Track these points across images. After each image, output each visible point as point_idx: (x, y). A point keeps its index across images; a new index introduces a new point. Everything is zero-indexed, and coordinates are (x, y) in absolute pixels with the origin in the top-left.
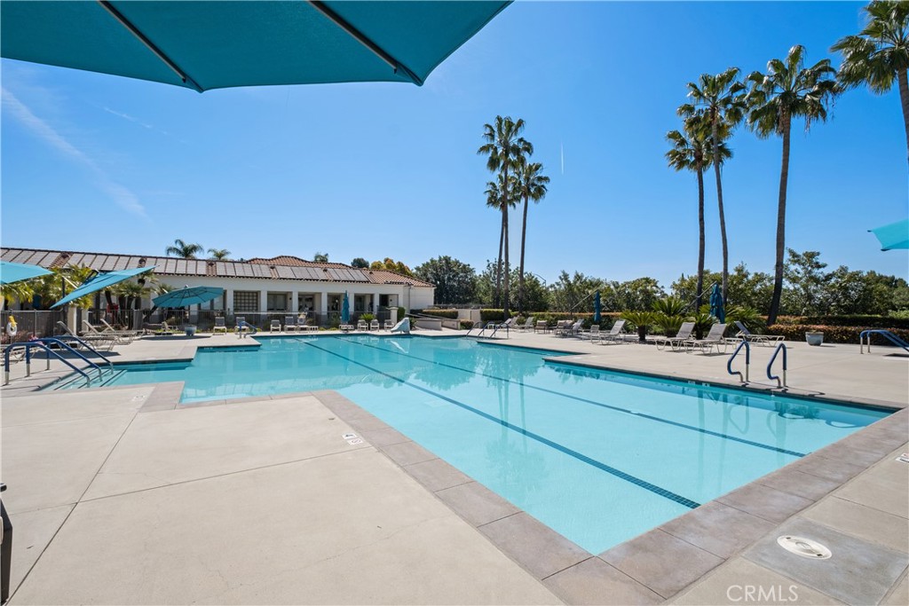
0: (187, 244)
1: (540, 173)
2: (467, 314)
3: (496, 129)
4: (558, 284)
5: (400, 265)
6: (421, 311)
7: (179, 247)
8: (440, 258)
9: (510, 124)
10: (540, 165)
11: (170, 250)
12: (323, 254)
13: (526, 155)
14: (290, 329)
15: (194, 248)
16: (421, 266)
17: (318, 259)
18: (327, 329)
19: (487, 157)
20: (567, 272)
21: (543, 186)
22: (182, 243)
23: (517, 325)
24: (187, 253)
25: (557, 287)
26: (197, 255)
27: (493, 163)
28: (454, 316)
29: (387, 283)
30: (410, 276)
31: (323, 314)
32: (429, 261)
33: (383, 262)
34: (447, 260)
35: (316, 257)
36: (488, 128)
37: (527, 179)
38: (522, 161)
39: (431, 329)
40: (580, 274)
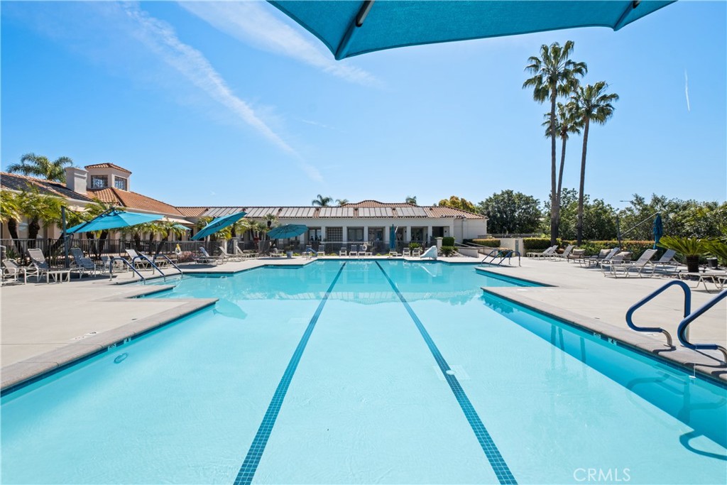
0: (324, 197)
1: (606, 92)
2: (510, 243)
3: (541, 59)
4: (629, 210)
5: (463, 201)
6: (471, 241)
7: (319, 200)
8: (503, 192)
9: (556, 51)
10: (603, 84)
11: (314, 202)
12: (412, 197)
13: (577, 76)
14: (352, 254)
15: (328, 200)
16: (484, 201)
17: (409, 201)
18: (383, 255)
19: (532, 89)
20: (640, 195)
21: (608, 105)
22: (321, 197)
23: (556, 254)
24: (324, 203)
25: (629, 213)
26: (329, 204)
27: (540, 94)
28: (497, 244)
29: (442, 217)
30: (472, 211)
31: (386, 243)
32: (492, 197)
33: (449, 200)
34: (509, 193)
35: (407, 200)
36: (533, 60)
37: (587, 101)
38: (574, 83)
39: (469, 256)
40: (659, 197)
